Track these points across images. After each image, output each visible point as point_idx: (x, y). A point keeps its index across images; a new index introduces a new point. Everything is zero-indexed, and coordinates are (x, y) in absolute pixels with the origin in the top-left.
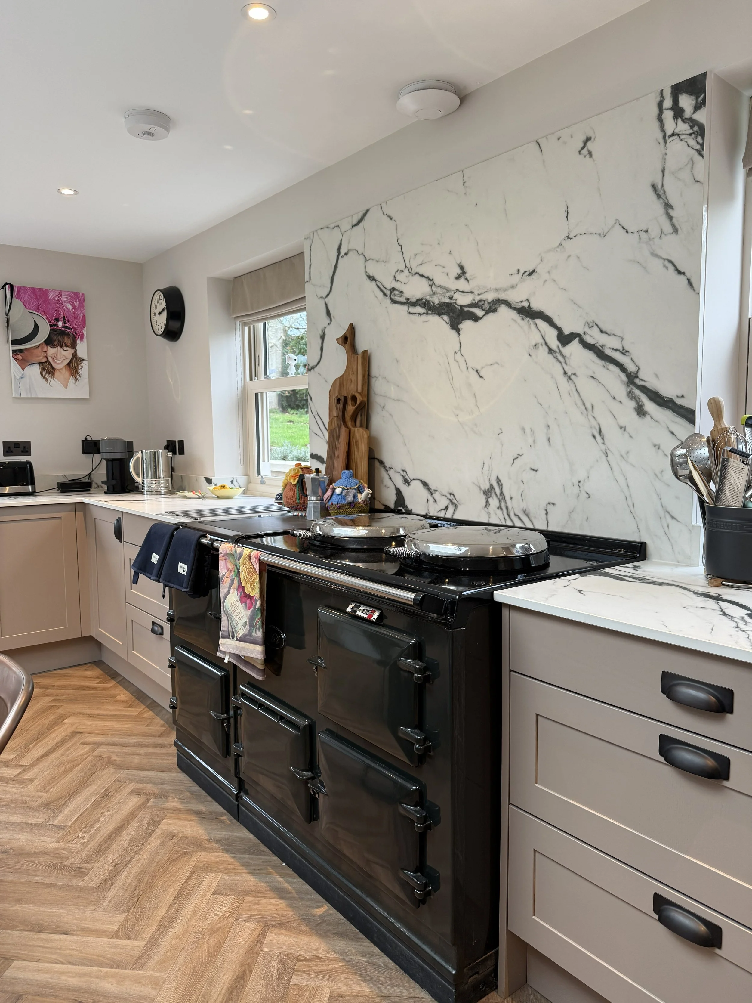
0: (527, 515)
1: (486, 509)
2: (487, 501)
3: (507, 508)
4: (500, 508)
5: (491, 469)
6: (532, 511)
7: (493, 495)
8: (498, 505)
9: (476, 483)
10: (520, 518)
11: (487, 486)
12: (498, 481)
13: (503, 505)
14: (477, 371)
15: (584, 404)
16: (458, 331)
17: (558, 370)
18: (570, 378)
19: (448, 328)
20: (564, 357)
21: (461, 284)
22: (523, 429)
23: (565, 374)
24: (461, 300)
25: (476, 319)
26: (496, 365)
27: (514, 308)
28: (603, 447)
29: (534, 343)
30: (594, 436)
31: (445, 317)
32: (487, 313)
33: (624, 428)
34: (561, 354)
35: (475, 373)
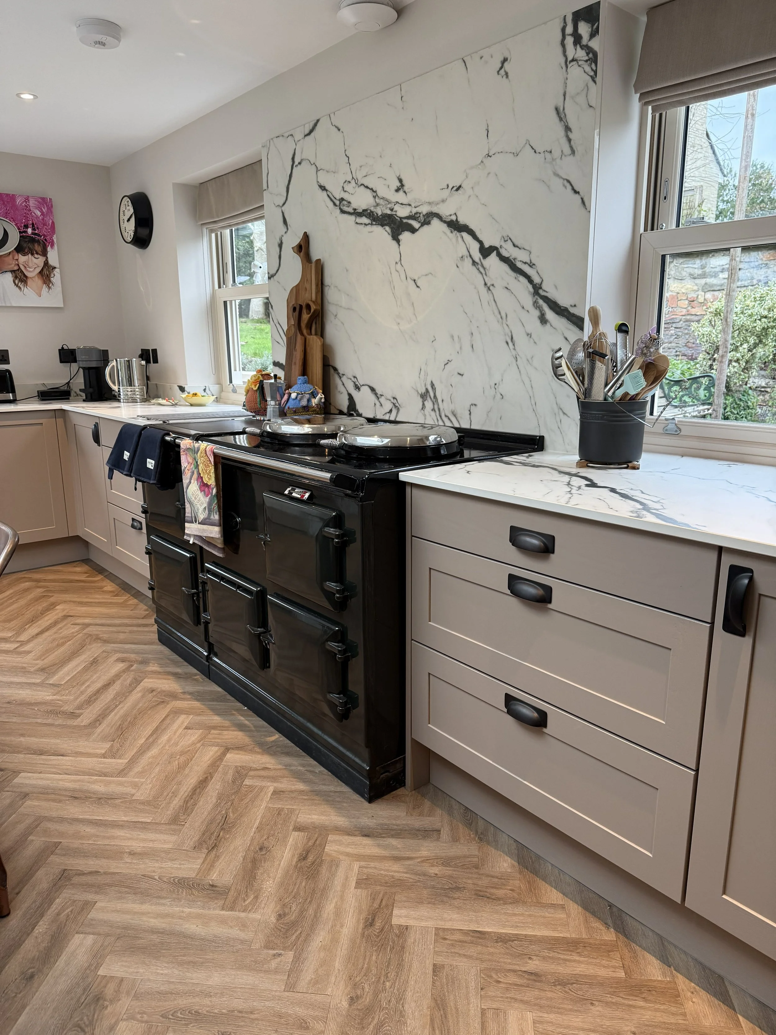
0: (455, 416)
1: (422, 411)
2: (423, 404)
3: (439, 409)
4: (433, 410)
5: (426, 374)
6: (459, 412)
7: (428, 398)
8: (432, 407)
9: (414, 387)
10: (449, 419)
11: (424, 390)
12: (432, 385)
13: (436, 407)
14: (415, 280)
15: (500, 313)
16: (398, 241)
17: (479, 280)
18: (489, 289)
19: (389, 238)
20: (484, 269)
21: (400, 197)
22: (452, 337)
23: (485, 284)
24: (402, 212)
25: (413, 230)
26: (430, 275)
27: (445, 222)
28: (514, 353)
29: (461, 256)
30: (507, 343)
31: (387, 228)
32: (422, 225)
33: (529, 335)
34: (482, 266)
35: (413, 282)
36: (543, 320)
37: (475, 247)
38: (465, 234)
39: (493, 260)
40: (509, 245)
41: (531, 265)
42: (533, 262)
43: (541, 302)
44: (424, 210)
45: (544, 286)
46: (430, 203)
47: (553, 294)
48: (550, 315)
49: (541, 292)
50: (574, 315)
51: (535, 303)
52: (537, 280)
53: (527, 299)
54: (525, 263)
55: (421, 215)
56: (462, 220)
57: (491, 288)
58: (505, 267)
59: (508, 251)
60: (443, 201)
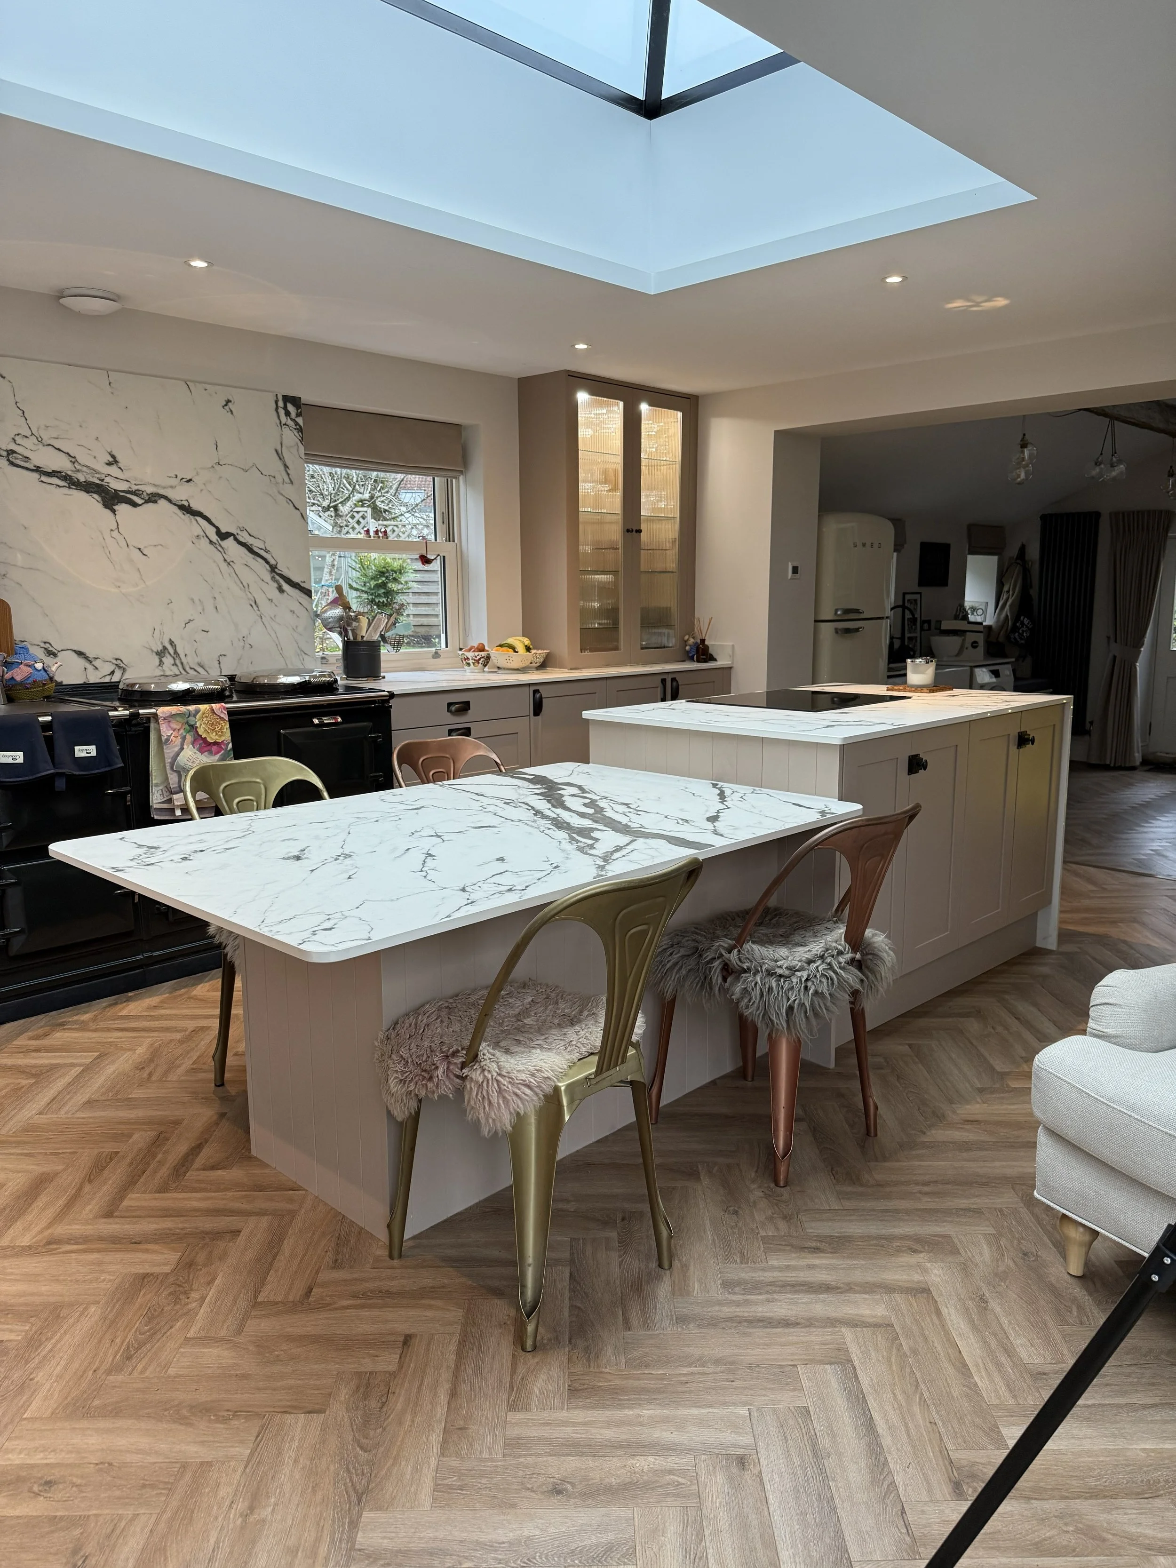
0: (202, 667)
1: (160, 668)
2: (161, 661)
3: (182, 664)
4: (175, 664)
5: (162, 633)
6: (206, 664)
7: (167, 654)
8: (173, 662)
9: (147, 646)
10: (195, 670)
11: (160, 648)
12: (171, 642)
13: (178, 662)
14: (140, 549)
15: (242, 583)
16: (114, 511)
17: (219, 557)
18: (229, 564)
19: (100, 506)
20: (223, 548)
21: (113, 470)
22: (193, 600)
23: (225, 560)
24: (115, 485)
25: (135, 505)
26: (160, 547)
27: (175, 504)
28: (258, 613)
29: (196, 534)
30: (251, 606)
31: (95, 496)
32: (146, 502)
33: (271, 600)
34: (220, 546)
35: (138, 550)
36: (281, 590)
37: (211, 532)
38: (199, 519)
39: (229, 543)
40: (245, 534)
41: (267, 551)
42: (268, 549)
43: (278, 578)
44: (150, 490)
45: (278, 566)
46: (155, 485)
47: (286, 572)
48: (286, 587)
49: (276, 570)
50: (304, 588)
51: (273, 578)
52: (272, 562)
53: (267, 576)
54: (261, 549)
55: (145, 493)
56: (195, 506)
57: (231, 563)
58: (243, 550)
59: (244, 537)
60: (172, 487)
